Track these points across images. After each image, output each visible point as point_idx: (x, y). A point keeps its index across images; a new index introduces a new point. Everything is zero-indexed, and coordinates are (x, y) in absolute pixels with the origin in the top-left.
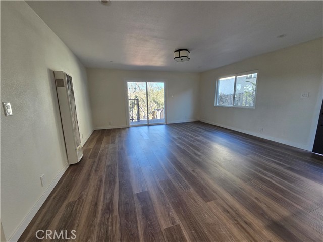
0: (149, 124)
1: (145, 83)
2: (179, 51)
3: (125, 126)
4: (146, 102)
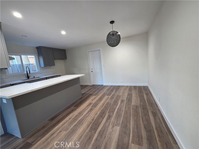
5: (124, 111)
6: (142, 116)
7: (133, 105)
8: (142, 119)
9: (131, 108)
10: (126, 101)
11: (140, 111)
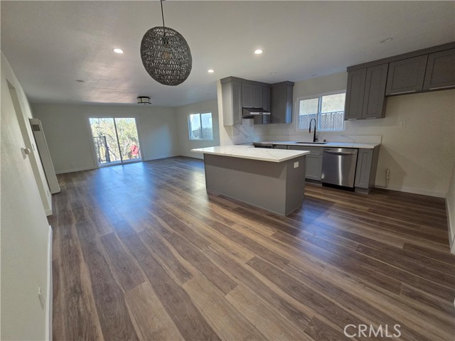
0: (123, 163)
1: (112, 119)
2: (141, 97)
3: (93, 167)
4: (116, 140)
5: (152, 253)
6: (108, 266)
7: (141, 281)
8: (106, 262)
9: (142, 271)
10: (178, 281)
11: (115, 277)
